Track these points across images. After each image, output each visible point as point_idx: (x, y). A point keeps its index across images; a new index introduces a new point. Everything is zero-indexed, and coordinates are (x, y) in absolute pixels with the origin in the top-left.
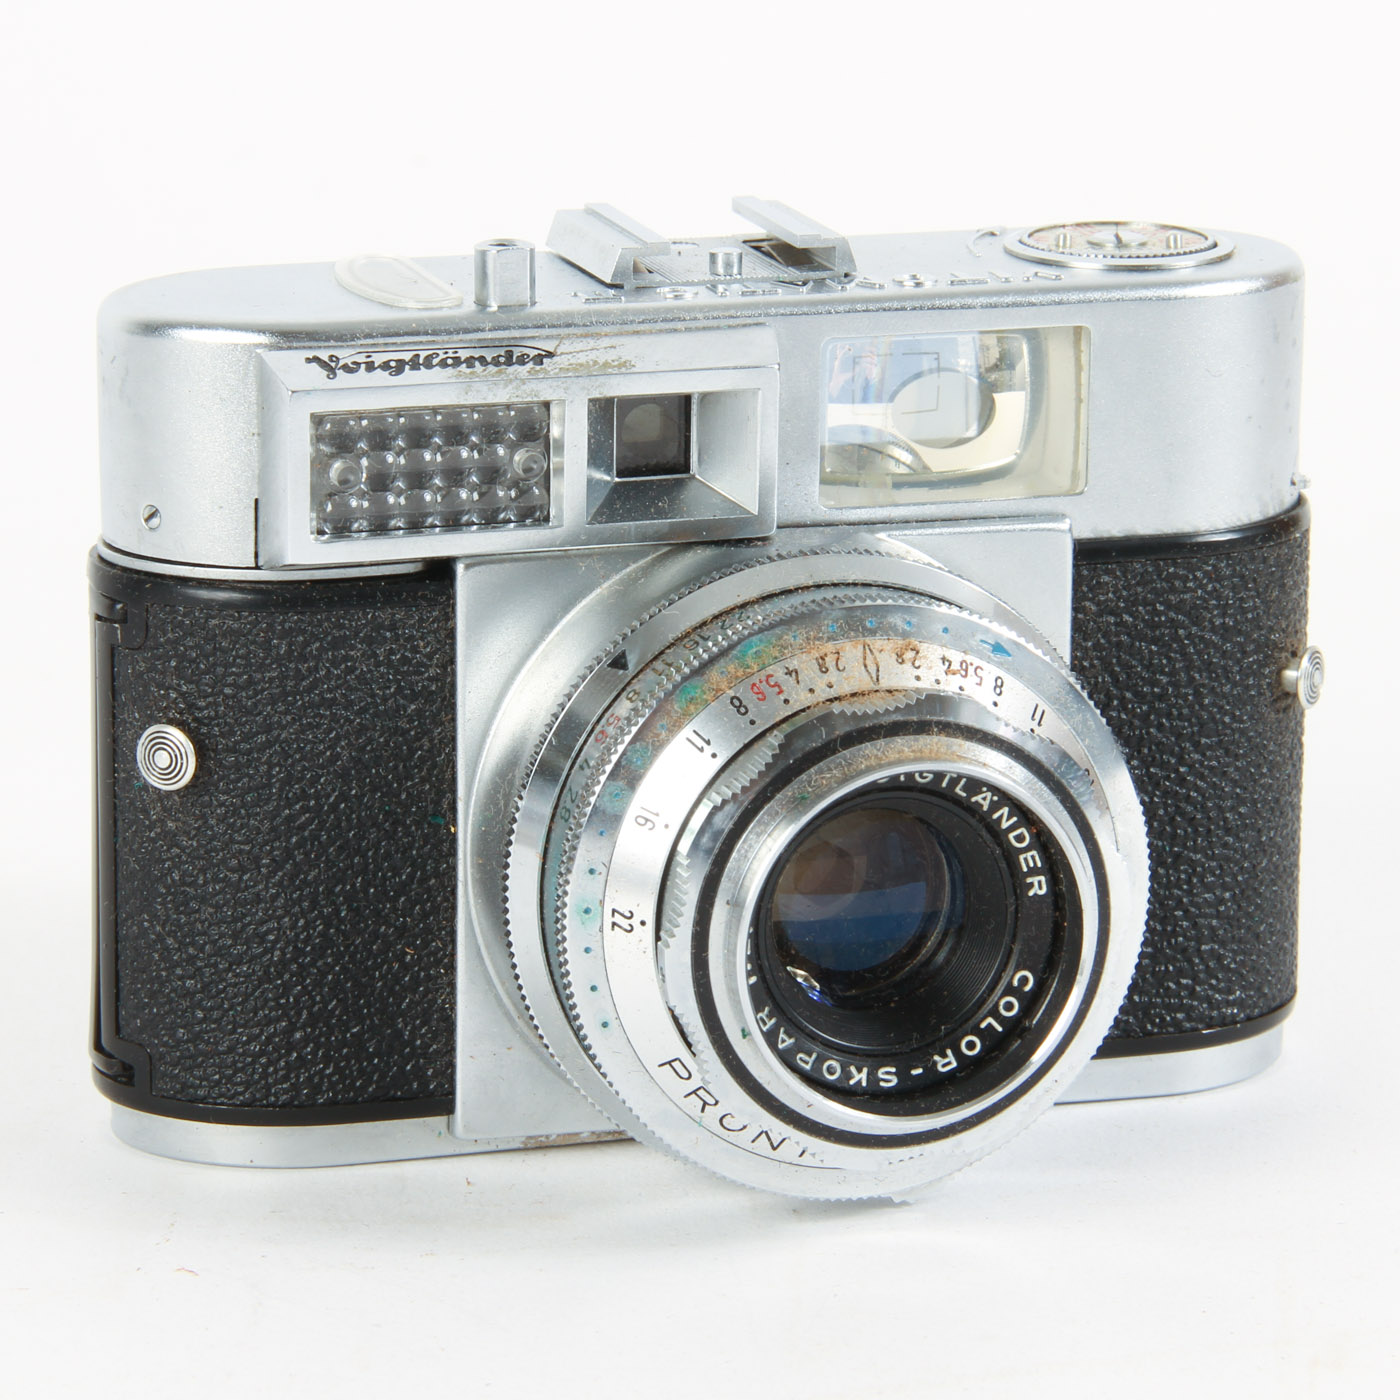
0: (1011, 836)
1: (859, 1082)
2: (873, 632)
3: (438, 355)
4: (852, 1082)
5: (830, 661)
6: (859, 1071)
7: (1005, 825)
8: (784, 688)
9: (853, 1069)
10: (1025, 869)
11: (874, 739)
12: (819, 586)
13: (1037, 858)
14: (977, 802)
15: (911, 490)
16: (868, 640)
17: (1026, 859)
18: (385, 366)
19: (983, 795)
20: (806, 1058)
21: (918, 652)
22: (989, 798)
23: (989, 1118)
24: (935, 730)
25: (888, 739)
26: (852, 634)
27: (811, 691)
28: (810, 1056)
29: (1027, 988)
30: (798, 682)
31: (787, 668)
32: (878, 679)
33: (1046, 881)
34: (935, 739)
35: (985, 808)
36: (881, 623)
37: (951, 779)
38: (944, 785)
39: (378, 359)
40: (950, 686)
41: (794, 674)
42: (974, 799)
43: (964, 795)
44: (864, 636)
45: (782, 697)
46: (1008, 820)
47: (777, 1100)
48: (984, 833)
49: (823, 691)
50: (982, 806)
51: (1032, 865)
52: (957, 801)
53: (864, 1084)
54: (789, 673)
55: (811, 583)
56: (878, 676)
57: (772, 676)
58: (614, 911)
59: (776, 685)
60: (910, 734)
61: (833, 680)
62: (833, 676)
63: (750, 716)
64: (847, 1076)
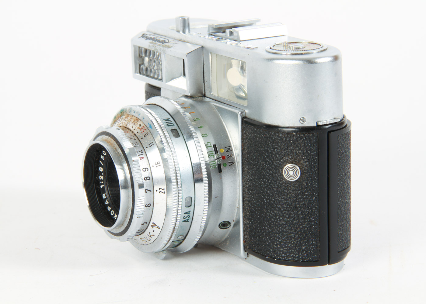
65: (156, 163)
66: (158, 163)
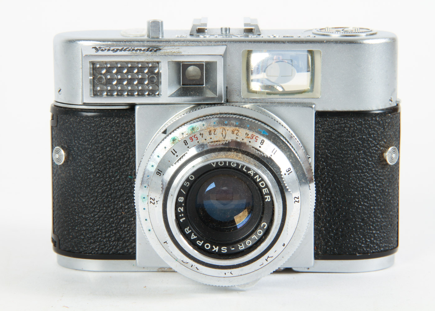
0: (260, 184)
1: (216, 250)
2: (226, 125)
3: (129, 48)
4: (213, 250)
5: (213, 132)
6: (216, 247)
7: (258, 180)
8: (198, 138)
9: (214, 247)
10: (264, 193)
11: (215, 152)
12: (221, 114)
13: (267, 190)
14: (250, 173)
15: (274, 95)
16: (224, 127)
17: (264, 191)
18: (113, 50)
19: (251, 171)
20: (200, 242)
21: (239, 131)
22: (253, 172)
23: (251, 263)
24: (233, 151)
25: (219, 152)
26: (220, 125)
27: (206, 139)
28: (201, 242)
29: (265, 228)
30: (202, 137)
31: (200, 133)
32: (225, 138)
33: (270, 197)
34: (233, 153)
35: (252, 175)
36: (229, 122)
37: (242, 166)
38: (240, 167)
39: (112, 48)
40: (246, 141)
41: (202, 135)
42: (249, 172)
43: (246, 171)
44: (224, 126)
45: (197, 141)
46: (259, 179)
47: (187, 252)
48: (253, 182)
49: (209, 140)
50: (251, 174)
51: (266, 192)
52: (244, 172)
53: (217, 251)
54: (201, 135)
55: (219, 113)
56: (225, 137)
57: (196, 135)
58: (151, 198)
59: (197, 138)
60: (225, 151)
61: (212, 137)
62: (212, 136)
63: (188, 146)
64: (212, 248)
65: (287, 171)
66: (289, 169)
